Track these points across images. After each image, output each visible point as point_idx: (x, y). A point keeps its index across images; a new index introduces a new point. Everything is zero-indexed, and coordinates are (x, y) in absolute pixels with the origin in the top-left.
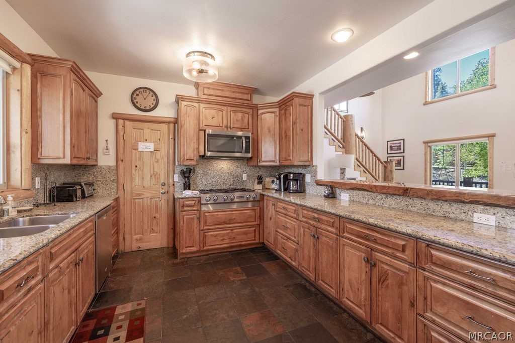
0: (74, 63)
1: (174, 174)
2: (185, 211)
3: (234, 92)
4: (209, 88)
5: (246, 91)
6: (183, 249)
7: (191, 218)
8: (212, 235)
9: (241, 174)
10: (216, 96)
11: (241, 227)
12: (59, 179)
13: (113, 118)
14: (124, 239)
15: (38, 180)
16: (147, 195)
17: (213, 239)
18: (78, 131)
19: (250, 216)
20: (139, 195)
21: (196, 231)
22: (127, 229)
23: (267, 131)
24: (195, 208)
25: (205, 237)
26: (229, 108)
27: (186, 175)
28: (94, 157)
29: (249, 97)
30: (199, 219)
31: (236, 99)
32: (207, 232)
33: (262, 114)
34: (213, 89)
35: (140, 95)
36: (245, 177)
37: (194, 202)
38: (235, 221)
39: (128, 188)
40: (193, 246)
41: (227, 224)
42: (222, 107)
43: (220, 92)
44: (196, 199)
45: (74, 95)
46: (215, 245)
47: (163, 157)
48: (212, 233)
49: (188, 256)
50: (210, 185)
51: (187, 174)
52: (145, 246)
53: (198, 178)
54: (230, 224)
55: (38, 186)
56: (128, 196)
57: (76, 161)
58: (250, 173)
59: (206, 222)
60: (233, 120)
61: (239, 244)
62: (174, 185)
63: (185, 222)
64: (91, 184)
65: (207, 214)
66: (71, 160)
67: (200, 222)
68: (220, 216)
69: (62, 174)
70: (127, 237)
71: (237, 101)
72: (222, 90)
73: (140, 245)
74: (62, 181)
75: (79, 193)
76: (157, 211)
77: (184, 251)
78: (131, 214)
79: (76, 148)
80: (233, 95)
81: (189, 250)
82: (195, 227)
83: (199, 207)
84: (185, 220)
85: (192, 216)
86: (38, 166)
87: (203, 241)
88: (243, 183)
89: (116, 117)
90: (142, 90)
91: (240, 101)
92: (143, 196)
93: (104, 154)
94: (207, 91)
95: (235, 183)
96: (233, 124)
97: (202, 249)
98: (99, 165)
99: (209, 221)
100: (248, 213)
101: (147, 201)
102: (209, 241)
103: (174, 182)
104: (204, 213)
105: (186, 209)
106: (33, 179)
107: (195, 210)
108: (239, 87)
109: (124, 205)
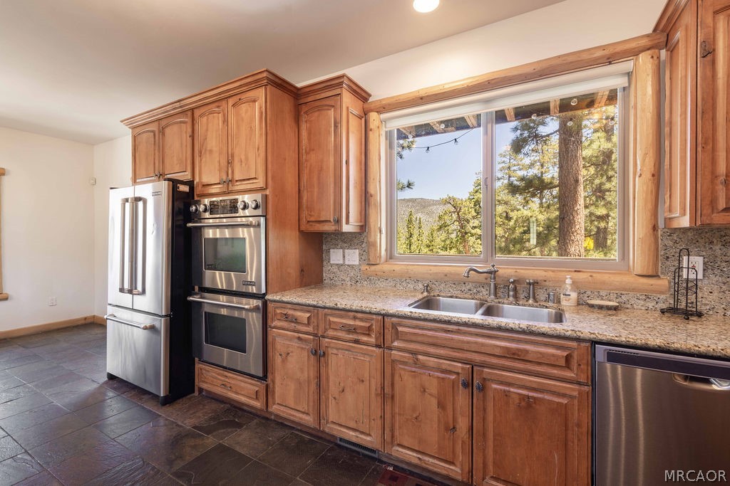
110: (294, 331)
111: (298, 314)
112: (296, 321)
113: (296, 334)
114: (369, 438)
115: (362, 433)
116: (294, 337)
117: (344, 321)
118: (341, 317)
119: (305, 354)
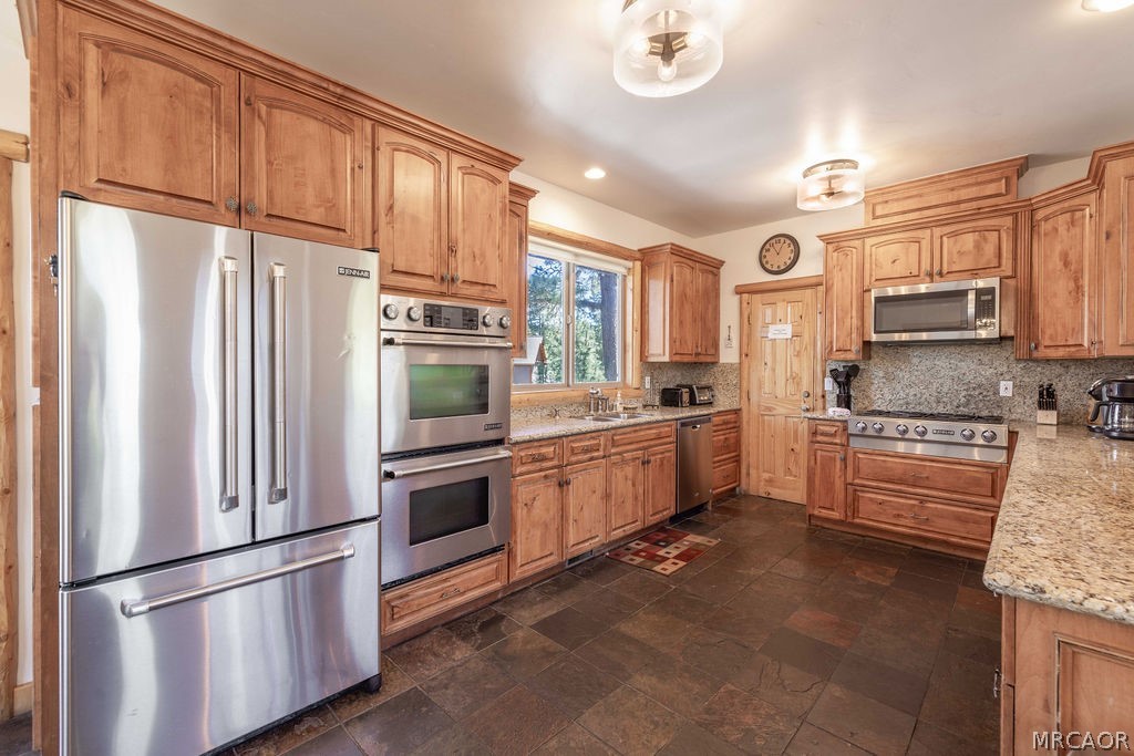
0: (673, 244)
1: (824, 376)
2: (819, 442)
3: (953, 190)
4: (886, 202)
5: (993, 175)
6: (814, 508)
7: (831, 457)
8: (871, 499)
9: (995, 380)
10: (904, 212)
11: (950, 501)
12: (672, 380)
13: (737, 293)
14: (748, 474)
15: (648, 379)
16: (780, 410)
17: (875, 507)
18: (681, 322)
19: (977, 482)
20: (770, 409)
21: (839, 484)
22: (753, 460)
23: (1059, 265)
24: (838, 441)
25: (856, 499)
26: (938, 232)
27: (839, 380)
28: (712, 351)
29: (1004, 186)
30: (844, 460)
31: (959, 203)
32: (863, 491)
33: (1046, 219)
34: (897, 200)
35: (772, 249)
36: (1006, 389)
37: (835, 429)
38: (926, 483)
39: (754, 398)
40: (833, 510)
41: (908, 485)
42: (919, 231)
43: (916, 199)
44: (839, 424)
45: (675, 282)
46: (878, 521)
47: (806, 348)
48: (873, 496)
49: (826, 525)
50: (902, 402)
51: (847, 378)
52: (776, 493)
53: (873, 388)
54: (915, 486)
55: (648, 386)
56: (754, 409)
57: (677, 358)
58: (1027, 380)
59: (857, 471)
60: (950, 253)
61: (945, 538)
62: (823, 396)
63: (818, 462)
64: (709, 388)
65: (860, 456)
66: (670, 356)
67: (846, 467)
68: (889, 465)
69: (679, 374)
70: (753, 472)
71: (963, 206)
72: (920, 196)
73: (770, 489)
74: (678, 382)
75: (686, 397)
76: (796, 440)
77: (816, 512)
78: (758, 437)
79: (678, 343)
80: (952, 197)
81: (825, 513)
82: (837, 477)
83: (844, 439)
84: (819, 458)
85: (832, 455)
86: (649, 367)
87: (853, 505)
88: (1000, 403)
89: (740, 291)
90: (773, 241)
91: (974, 205)
92: (774, 412)
93: (726, 347)
94: (883, 209)
95: (973, 401)
96: (949, 263)
97: (850, 520)
98: (721, 361)
99: (865, 470)
100: (968, 473)
101: (781, 420)
102: (864, 508)
103: (824, 391)
104: (855, 453)
105: (819, 438)
106: (642, 378)
107: (836, 444)
108: (969, 173)
109: (748, 422)
110: (541, 470)
111: (544, 450)
112: (544, 458)
113: (543, 474)
114: (597, 539)
115: (592, 538)
116: (540, 477)
117: (582, 444)
118: (581, 440)
119: (551, 490)
